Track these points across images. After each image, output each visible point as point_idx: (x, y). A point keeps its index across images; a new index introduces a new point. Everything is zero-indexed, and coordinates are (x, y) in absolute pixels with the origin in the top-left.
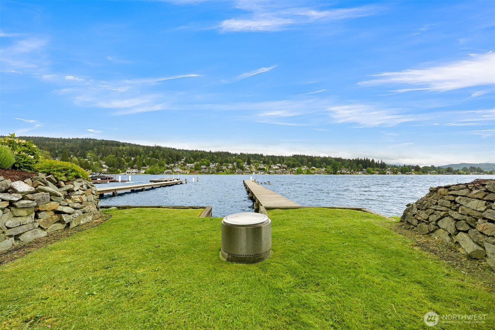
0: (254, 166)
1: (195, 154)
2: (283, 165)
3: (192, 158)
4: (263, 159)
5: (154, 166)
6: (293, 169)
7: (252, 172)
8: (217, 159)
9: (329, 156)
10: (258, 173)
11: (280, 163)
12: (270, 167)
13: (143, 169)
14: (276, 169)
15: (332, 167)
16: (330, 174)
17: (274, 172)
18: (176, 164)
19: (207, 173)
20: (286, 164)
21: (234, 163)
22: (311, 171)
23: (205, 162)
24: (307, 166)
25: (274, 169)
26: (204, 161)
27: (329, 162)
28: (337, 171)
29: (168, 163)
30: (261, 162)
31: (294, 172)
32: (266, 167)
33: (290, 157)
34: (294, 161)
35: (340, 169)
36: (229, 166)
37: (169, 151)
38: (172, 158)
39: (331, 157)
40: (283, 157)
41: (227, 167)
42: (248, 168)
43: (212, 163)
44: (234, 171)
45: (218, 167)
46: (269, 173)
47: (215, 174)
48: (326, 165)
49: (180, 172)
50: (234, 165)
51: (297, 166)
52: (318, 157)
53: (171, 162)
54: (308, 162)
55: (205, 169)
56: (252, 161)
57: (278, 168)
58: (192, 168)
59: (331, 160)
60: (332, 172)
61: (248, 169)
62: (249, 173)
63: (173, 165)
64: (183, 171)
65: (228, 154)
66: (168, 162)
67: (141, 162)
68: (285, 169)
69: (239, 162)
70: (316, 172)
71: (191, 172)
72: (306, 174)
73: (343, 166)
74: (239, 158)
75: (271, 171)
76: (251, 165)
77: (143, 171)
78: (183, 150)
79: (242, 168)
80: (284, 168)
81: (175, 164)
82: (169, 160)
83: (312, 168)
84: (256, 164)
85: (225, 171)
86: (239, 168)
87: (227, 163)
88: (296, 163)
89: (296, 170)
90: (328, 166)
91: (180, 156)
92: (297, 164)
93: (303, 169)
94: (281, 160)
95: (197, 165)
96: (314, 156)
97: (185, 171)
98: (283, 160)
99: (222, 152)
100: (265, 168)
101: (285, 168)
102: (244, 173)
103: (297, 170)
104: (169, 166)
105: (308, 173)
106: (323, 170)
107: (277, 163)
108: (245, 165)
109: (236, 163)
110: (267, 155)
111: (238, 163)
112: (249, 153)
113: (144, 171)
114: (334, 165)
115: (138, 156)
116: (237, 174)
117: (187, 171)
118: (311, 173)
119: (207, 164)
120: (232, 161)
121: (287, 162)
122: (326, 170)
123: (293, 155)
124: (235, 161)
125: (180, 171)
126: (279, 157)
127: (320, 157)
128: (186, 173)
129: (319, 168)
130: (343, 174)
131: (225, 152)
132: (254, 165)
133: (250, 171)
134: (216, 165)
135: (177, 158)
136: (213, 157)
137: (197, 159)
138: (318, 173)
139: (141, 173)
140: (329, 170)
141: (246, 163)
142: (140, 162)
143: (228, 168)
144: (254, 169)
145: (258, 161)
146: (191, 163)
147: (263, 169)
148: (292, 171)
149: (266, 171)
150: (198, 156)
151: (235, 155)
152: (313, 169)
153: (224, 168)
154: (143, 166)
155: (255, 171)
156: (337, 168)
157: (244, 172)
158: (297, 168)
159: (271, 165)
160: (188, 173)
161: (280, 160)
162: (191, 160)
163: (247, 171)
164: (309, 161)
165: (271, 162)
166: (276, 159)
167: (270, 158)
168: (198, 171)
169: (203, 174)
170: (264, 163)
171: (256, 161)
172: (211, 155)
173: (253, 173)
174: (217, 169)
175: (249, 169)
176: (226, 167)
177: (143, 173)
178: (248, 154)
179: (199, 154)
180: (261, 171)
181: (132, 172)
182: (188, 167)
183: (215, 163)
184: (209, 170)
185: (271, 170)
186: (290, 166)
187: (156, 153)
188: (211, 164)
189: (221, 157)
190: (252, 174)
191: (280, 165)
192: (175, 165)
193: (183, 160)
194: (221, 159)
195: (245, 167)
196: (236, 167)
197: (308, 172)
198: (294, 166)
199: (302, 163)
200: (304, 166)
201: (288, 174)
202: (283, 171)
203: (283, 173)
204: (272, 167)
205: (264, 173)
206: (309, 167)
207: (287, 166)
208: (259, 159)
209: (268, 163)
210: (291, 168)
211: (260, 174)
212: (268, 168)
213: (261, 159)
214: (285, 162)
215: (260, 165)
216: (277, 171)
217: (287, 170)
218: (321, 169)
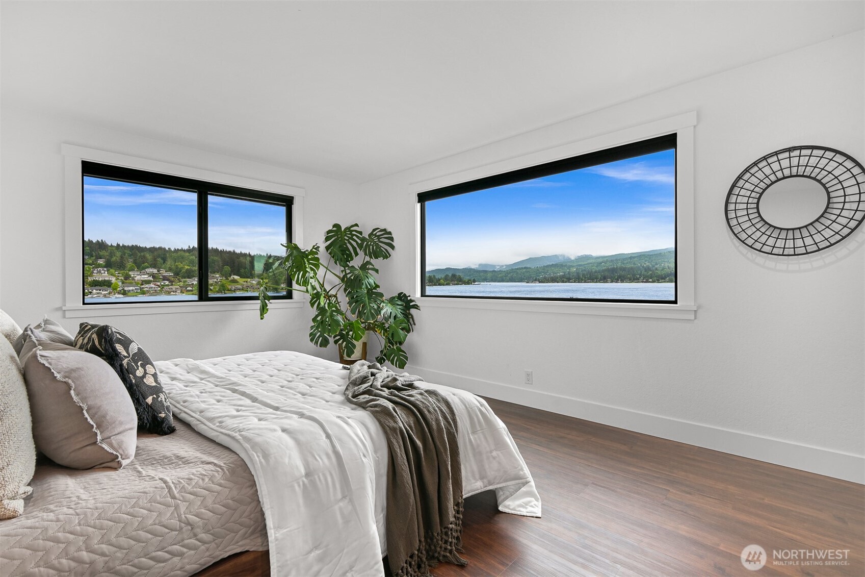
2: (163, 271)
6: (188, 280)
10: (91, 292)
11: (155, 267)
12: (127, 277)
14: (143, 281)
17: (139, 291)
20: (170, 270)
22: (229, 286)
24: (222, 275)
25: (137, 284)
30: (101, 262)
31: (189, 288)
32: (114, 276)
33: (182, 250)
34: (192, 263)
40: (165, 249)
46: (125, 293)
52: (246, 255)
54: (223, 266)
57: (151, 278)
68: (167, 283)
70: (239, 287)
75: (131, 288)
80: (165, 278)
83: (232, 277)
93: (211, 281)
94: (159, 259)
96: (238, 251)
98: (164, 260)
100: (113, 280)
101: (167, 280)
106: (254, 282)
107: (148, 267)
110: (118, 245)
121: (173, 263)
123: (189, 247)
126: (153, 250)
127: (249, 255)
129: (247, 277)
138: (243, 290)
145: (90, 258)
147: (107, 284)
149: (115, 289)
152: (234, 281)
156: (279, 279)
159: (129, 271)
161: (155, 260)
164: (226, 263)
165: (130, 263)
166: (144, 257)
167: (128, 252)
170: (109, 265)
180: (100, 288)
185: (131, 284)
186: (181, 274)
191: (155, 271)
197: (222, 289)
198: (190, 275)
200: (214, 273)
201: (174, 293)
202: (163, 288)
203: (161, 292)
204: (132, 276)
205: (109, 293)
206: (227, 276)
207: (172, 274)
208: (94, 254)
209: (120, 266)
210: (184, 280)
211: (96, 296)
212: (121, 279)
213: (99, 253)
214: (169, 263)
215: (95, 272)
216: (147, 288)
217: (172, 285)
218: (249, 280)
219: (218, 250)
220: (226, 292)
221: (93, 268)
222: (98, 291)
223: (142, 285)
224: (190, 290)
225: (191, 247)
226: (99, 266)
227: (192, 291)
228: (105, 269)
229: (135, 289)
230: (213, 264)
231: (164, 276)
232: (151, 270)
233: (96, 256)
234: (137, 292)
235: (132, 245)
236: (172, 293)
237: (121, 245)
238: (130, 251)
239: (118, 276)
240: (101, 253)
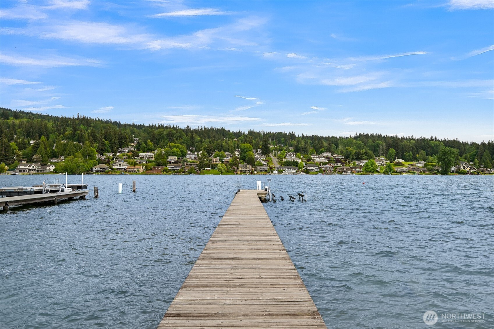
0: (277, 157)
1: (156, 132)
2: (335, 155)
3: (151, 141)
4: (294, 142)
5: (72, 156)
6: (357, 163)
7: (271, 169)
8: (201, 143)
9: (432, 137)
10: (284, 171)
11: (329, 151)
12: (309, 160)
13: (52, 163)
14: (320, 162)
15: (440, 160)
16: (435, 174)
17: (318, 170)
18: (118, 154)
19: (178, 172)
20: (342, 153)
21: (236, 151)
22: (395, 168)
23: (175, 149)
24: (387, 158)
25: (316, 164)
26: (175, 147)
27: (432, 148)
28: (450, 167)
29: (101, 152)
30: (291, 148)
31: (358, 169)
32: (300, 158)
33: (351, 138)
34: (359, 147)
35: (456, 164)
36: (225, 157)
37: (104, 128)
38: (110, 142)
39: (435, 137)
40: (336, 138)
41: (220, 160)
42: (263, 160)
43: (191, 151)
44: (236, 168)
45: (201, 160)
46: (307, 172)
47: (195, 173)
48: (427, 155)
49: (125, 169)
50: (235, 155)
51: (365, 157)
52: (410, 139)
53: (109, 149)
54: (387, 150)
55: (177, 162)
56: (271, 147)
57: (327, 161)
58: (150, 162)
59: (436, 146)
60: (440, 169)
61: (264, 163)
62: (266, 171)
63: (111, 155)
64: (131, 167)
65: (223, 133)
66: (102, 150)
67: (48, 149)
68: (339, 164)
69: (245, 149)
70: (405, 168)
71: (147, 170)
72: (384, 173)
73: (461, 157)
74: (246, 141)
75: (312, 168)
76: (271, 155)
77: (52, 168)
78: (134, 126)
79: (251, 162)
81: (116, 152)
82: (104, 145)
83: (396, 160)
84: (279, 153)
85: (216, 169)
86: (244, 160)
87: (220, 151)
88: (364, 151)
89: (362, 164)
90: (430, 157)
91: (126, 138)
92: (366, 153)
93: (378, 163)
94: (333, 145)
95: (159, 156)
96: (400, 136)
97: (136, 167)
98: (337, 146)
99: (212, 130)
100: (299, 161)
101: (340, 162)
102: (255, 172)
103: (366, 165)
104: (103, 158)
105: (389, 171)
106: (419, 165)
107: (324, 152)
108: (257, 155)
109: (238, 151)
110: (303, 136)
111: (243, 151)
112: (267, 131)
113: (54, 167)
114: (444, 154)
115: (43, 138)
116: (240, 174)
117: (138, 167)
118: (396, 172)
119: (180, 152)
120: (230, 148)
121: (344, 148)
122: (425, 166)
123: (356, 134)
124: (238, 147)
125: (126, 167)
126: (327, 139)
127: (413, 139)
128: (138, 171)
129: (412, 161)
130: (463, 173)
131: (218, 129)
132: (275, 155)
133: (266, 168)
134: (198, 155)
135: (119, 142)
136: (192, 138)
137: (161, 143)
138: (409, 172)
139: (47, 171)
140: (433, 166)
141: (259, 151)
142: (45, 148)
143: (222, 162)
144: (275, 164)
145: (284, 146)
146: (148, 152)
147: (295, 164)
148: (355, 167)
149: (300, 168)
150: (163, 137)
151: (238, 135)
152: (399, 164)
153: (215, 160)
154: (52, 158)
155: (278, 168)
156: (450, 160)
157: (255, 170)
158: (365, 162)
159: (311, 154)
160: (141, 170)
161: (330, 144)
162: (149, 146)
163: (261, 168)
164: (389, 146)
165: (311, 149)
166: (322, 143)
167: (309, 141)
168: (161, 167)
169: (172, 173)
170: (297, 150)
171: (280, 147)
172: (189, 134)
173: (274, 172)
174: (200, 163)
175: (266, 164)
176: (218, 160)
177: (52, 170)
178: (264, 134)
179: (165, 132)
180: (291, 167)
181: (30, 170)
182: (141, 159)
183: (196, 151)
184: (183, 165)
185: (312, 165)
186: (351, 157)
187: (79, 132)
188: (189, 152)
189: (209, 138)
190: (272, 173)
191: (329, 155)
192: (115, 155)
193: (133, 144)
194: (210, 142)
195: (257, 158)
196: (238, 160)
197: (388, 169)
198: (358, 157)
199: (375, 151)
200: (379, 156)
201: (346, 174)
202: (336, 168)
203: (335, 172)
204: (313, 158)
205: (297, 171)
206: (391, 159)
207: (343, 157)
208: (287, 143)
209: (304, 151)
210: (353, 162)
211: (287, 173)
212: (305, 162)
213: (290, 142)
214: (340, 149)
215: (287, 155)
216: (324, 168)
217: (344, 166)
218: (414, 163)
219: (382, 136)
220: (392, 174)
221: (286, 152)
222: (289, 170)
223: (320, 165)
224: (359, 171)
225: (358, 134)
226: (290, 151)
227: (360, 171)
228: (294, 153)
229: (315, 169)
230: (378, 148)
231: (336, 159)
232: (327, 154)
233: (288, 144)
234: (316, 171)
235: (313, 135)
236: (344, 173)
237: (305, 136)
238: (311, 140)
239: (303, 159)
240: (292, 142)
